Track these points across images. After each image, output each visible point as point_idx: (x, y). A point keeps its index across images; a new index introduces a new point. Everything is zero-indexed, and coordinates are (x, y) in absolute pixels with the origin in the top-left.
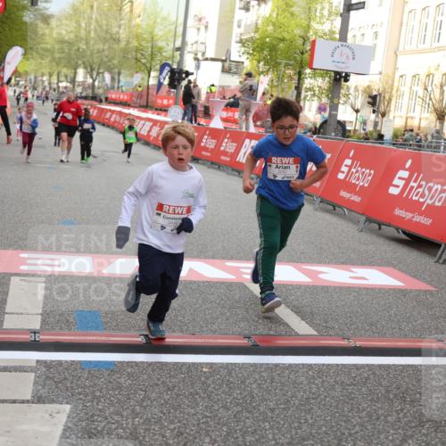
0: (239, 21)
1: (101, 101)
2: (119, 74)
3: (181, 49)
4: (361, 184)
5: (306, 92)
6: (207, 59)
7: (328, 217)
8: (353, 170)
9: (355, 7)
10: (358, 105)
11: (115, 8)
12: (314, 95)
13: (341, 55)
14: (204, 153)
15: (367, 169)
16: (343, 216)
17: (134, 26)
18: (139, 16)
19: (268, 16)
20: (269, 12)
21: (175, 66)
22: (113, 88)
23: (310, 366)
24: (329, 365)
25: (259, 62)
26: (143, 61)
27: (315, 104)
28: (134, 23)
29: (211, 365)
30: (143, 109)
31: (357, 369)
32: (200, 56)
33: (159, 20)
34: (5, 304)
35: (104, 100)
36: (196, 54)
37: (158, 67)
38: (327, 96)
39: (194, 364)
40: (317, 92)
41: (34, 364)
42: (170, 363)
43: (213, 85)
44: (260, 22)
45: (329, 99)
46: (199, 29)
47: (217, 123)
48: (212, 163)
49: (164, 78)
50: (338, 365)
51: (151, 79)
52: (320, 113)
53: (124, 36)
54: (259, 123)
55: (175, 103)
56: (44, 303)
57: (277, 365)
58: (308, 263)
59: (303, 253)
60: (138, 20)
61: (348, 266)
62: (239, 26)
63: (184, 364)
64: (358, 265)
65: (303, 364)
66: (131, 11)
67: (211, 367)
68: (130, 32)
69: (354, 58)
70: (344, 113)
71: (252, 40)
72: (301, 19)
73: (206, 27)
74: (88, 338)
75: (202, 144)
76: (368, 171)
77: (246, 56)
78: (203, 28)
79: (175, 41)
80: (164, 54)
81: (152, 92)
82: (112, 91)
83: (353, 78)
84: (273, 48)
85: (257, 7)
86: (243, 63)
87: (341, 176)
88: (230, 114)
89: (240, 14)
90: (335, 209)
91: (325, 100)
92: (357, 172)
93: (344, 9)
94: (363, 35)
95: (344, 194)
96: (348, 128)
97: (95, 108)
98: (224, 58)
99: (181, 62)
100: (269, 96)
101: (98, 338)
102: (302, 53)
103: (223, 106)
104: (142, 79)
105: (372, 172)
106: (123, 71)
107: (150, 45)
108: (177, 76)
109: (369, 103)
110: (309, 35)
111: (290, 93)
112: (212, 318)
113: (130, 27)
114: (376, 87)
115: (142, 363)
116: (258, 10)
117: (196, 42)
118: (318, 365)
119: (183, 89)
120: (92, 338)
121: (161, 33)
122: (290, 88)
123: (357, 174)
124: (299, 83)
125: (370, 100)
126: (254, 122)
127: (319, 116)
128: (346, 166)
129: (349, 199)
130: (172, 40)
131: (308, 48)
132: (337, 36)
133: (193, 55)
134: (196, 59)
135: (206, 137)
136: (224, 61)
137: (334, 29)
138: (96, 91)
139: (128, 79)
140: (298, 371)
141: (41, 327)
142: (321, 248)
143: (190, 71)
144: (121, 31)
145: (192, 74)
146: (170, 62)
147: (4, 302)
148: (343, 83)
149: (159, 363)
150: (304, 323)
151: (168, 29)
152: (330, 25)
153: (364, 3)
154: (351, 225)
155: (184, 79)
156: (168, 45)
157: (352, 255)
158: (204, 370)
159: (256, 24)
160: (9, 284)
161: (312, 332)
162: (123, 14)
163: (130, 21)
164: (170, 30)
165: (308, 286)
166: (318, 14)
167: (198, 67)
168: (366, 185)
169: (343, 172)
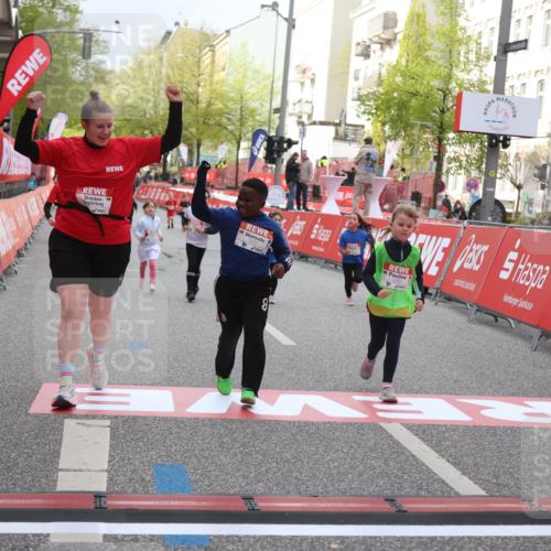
0: (357, 72)
1: (175, 183)
2: (199, 146)
3: (280, 111)
4: (533, 285)
5: (450, 163)
6: (314, 123)
7: (488, 331)
8: (521, 266)
9: (515, 47)
10: (520, 179)
11: (191, 59)
12: (460, 166)
13: (498, 111)
14: (314, 248)
15: (539, 264)
16: (508, 330)
17: (217, 83)
18: (224, 69)
19: (395, 63)
20: (396, 57)
21: (273, 134)
22: (191, 165)
23: (479, 540)
24: (506, 537)
25: (384, 124)
26: (230, 128)
27: (462, 179)
28: (216, 78)
29: (342, 539)
30: (231, 192)
31: (545, 543)
32: (305, 119)
33: (249, 73)
34: (58, 457)
35: (179, 180)
36: (300, 117)
37: (250, 135)
38: (479, 168)
39: (318, 538)
40: (464, 163)
41: (100, 540)
42: (285, 537)
43: (324, 158)
44: (384, 71)
45: (480, 171)
46: (302, 84)
47: (330, 208)
48: (327, 261)
49: (259, 150)
50: (517, 538)
51: (240, 151)
52: (470, 191)
53: (204, 96)
54: (386, 207)
55: (275, 182)
56: (110, 455)
57: (433, 539)
58: (465, 394)
59: (456, 381)
60: (222, 74)
61: (520, 399)
62: (356, 79)
63: (304, 538)
64: (534, 396)
65: (469, 537)
66: (213, 62)
67: (342, 542)
68: (213, 91)
69: (515, 116)
70: (503, 189)
71: (374, 95)
72: (440, 66)
73: (313, 81)
74: (173, 503)
75: (313, 236)
76: (541, 267)
77: (366, 117)
78: (308, 82)
79: (271, 100)
80: (258, 118)
81: (244, 168)
82: (189, 169)
83: (514, 142)
84: (403, 106)
85: (379, 52)
86: (363, 127)
87: (504, 275)
88: (349, 195)
89: (357, 63)
90: (496, 320)
91: (474, 173)
92: (526, 268)
93: (498, 51)
94: (524, 84)
95: (508, 299)
96: (507, 210)
97: (168, 191)
98: (337, 121)
99: (280, 128)
100: (399, 169)
101: (186, 503)
102: (443, 111)
103: (338, 185)
104: (229, 151)
105: (547, 268)
106: (203, 142)
107: (238, 106)
108: (276, 146)
109: (535, 176)
110: (450, 87)
111: (428, 164)
112: (339, 473)
113: (211, 84)
114: (544, 154)
115: (247, 536)
116: (382, 56)
117: (300, 101)
118: (491, 538)
119: (285, 163)
120: (177, 503)
121: (253, 91)
122: (427, 158)
123: (527, 272)
124: (439, 152)
125: (536, 172)
126: (381, 205)
127: (468, 195)
128: (511, 261)
129: (516, 307)
130: (268, 99)
131: (450, 105)
132: (490, 88)
133: (296, 119)
134: (301, 124)
135: (317, 226)
136: (337, 125)
137: (484, 79)
138: (168, 169)
139: (210, 152)
140: (462, 547)
141: (108, 489)
142: (482, 373)
143: (294, 138)
144: (200, 90)
145: (296, 143)
146: (266, 129)
147: (57, 454)
148: (501, 149)
149: (271, 536)
150: (466, 479)
151: (262, 84)
152: (478, 73)
153: (526, 41)
154: (520, 342)
155: (286, 150)
156: (262, 105)
157: (526, 384)
158: (333, 546)
159: (380, 74)
160: (62, 430)
161: (479, 491)
162: (203, 66)
163: (211, 75)
164: (265, 86)
165: (468, 427)
166: (462, 59)
167: (303, 134)
168: (539, 286)
169: (507, 270)
